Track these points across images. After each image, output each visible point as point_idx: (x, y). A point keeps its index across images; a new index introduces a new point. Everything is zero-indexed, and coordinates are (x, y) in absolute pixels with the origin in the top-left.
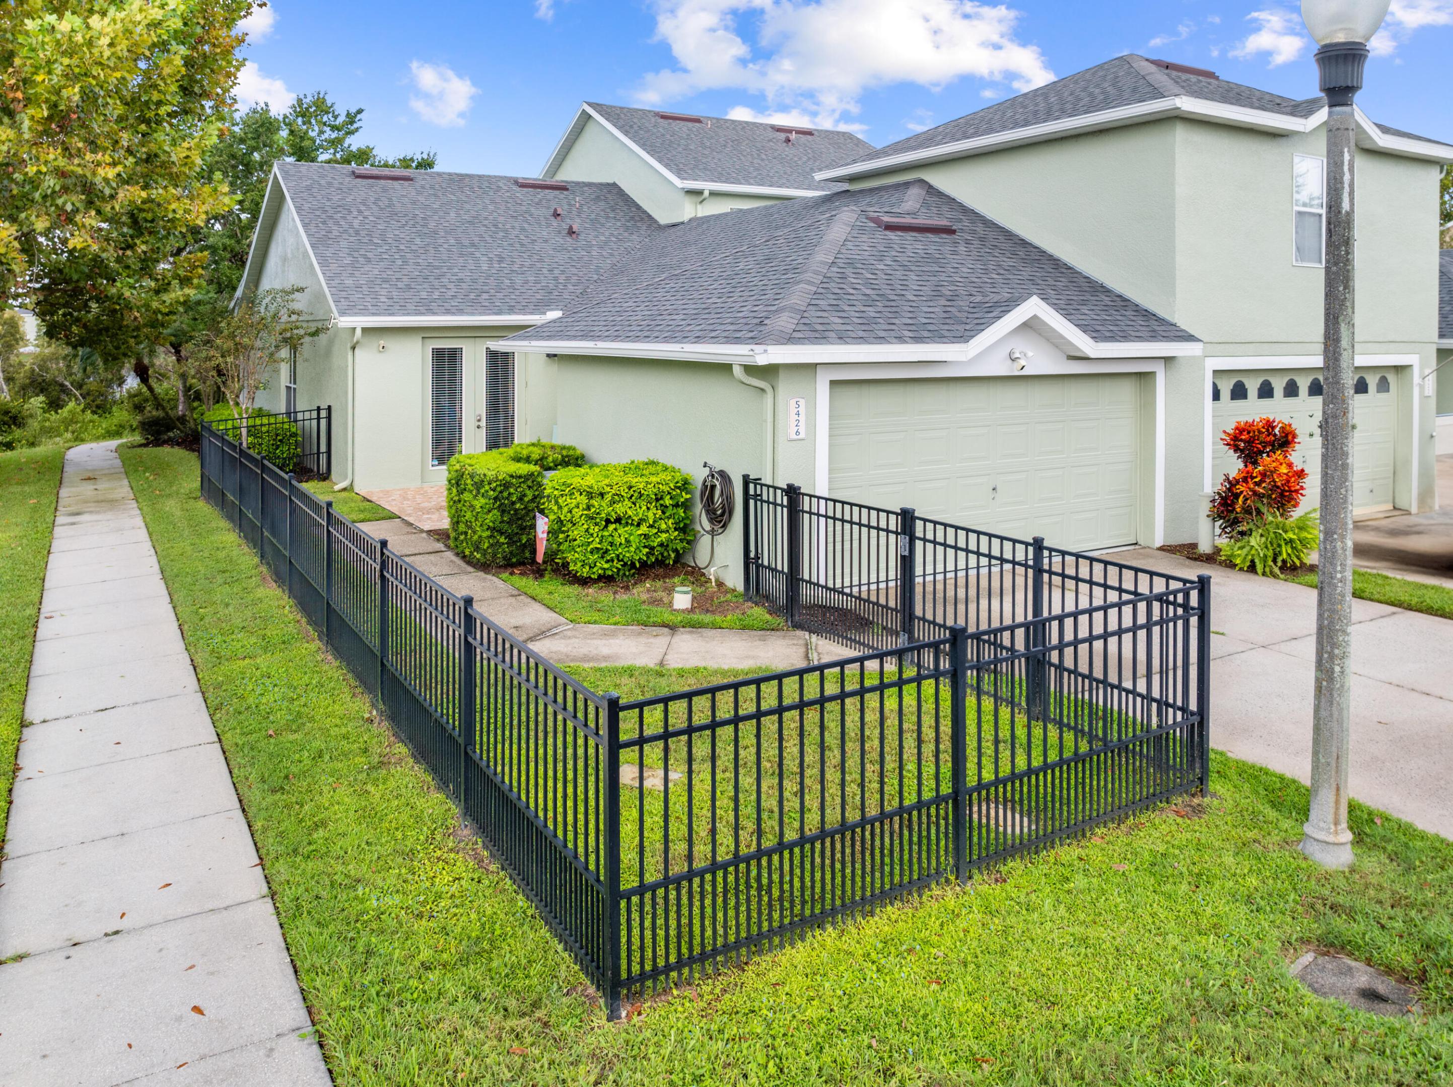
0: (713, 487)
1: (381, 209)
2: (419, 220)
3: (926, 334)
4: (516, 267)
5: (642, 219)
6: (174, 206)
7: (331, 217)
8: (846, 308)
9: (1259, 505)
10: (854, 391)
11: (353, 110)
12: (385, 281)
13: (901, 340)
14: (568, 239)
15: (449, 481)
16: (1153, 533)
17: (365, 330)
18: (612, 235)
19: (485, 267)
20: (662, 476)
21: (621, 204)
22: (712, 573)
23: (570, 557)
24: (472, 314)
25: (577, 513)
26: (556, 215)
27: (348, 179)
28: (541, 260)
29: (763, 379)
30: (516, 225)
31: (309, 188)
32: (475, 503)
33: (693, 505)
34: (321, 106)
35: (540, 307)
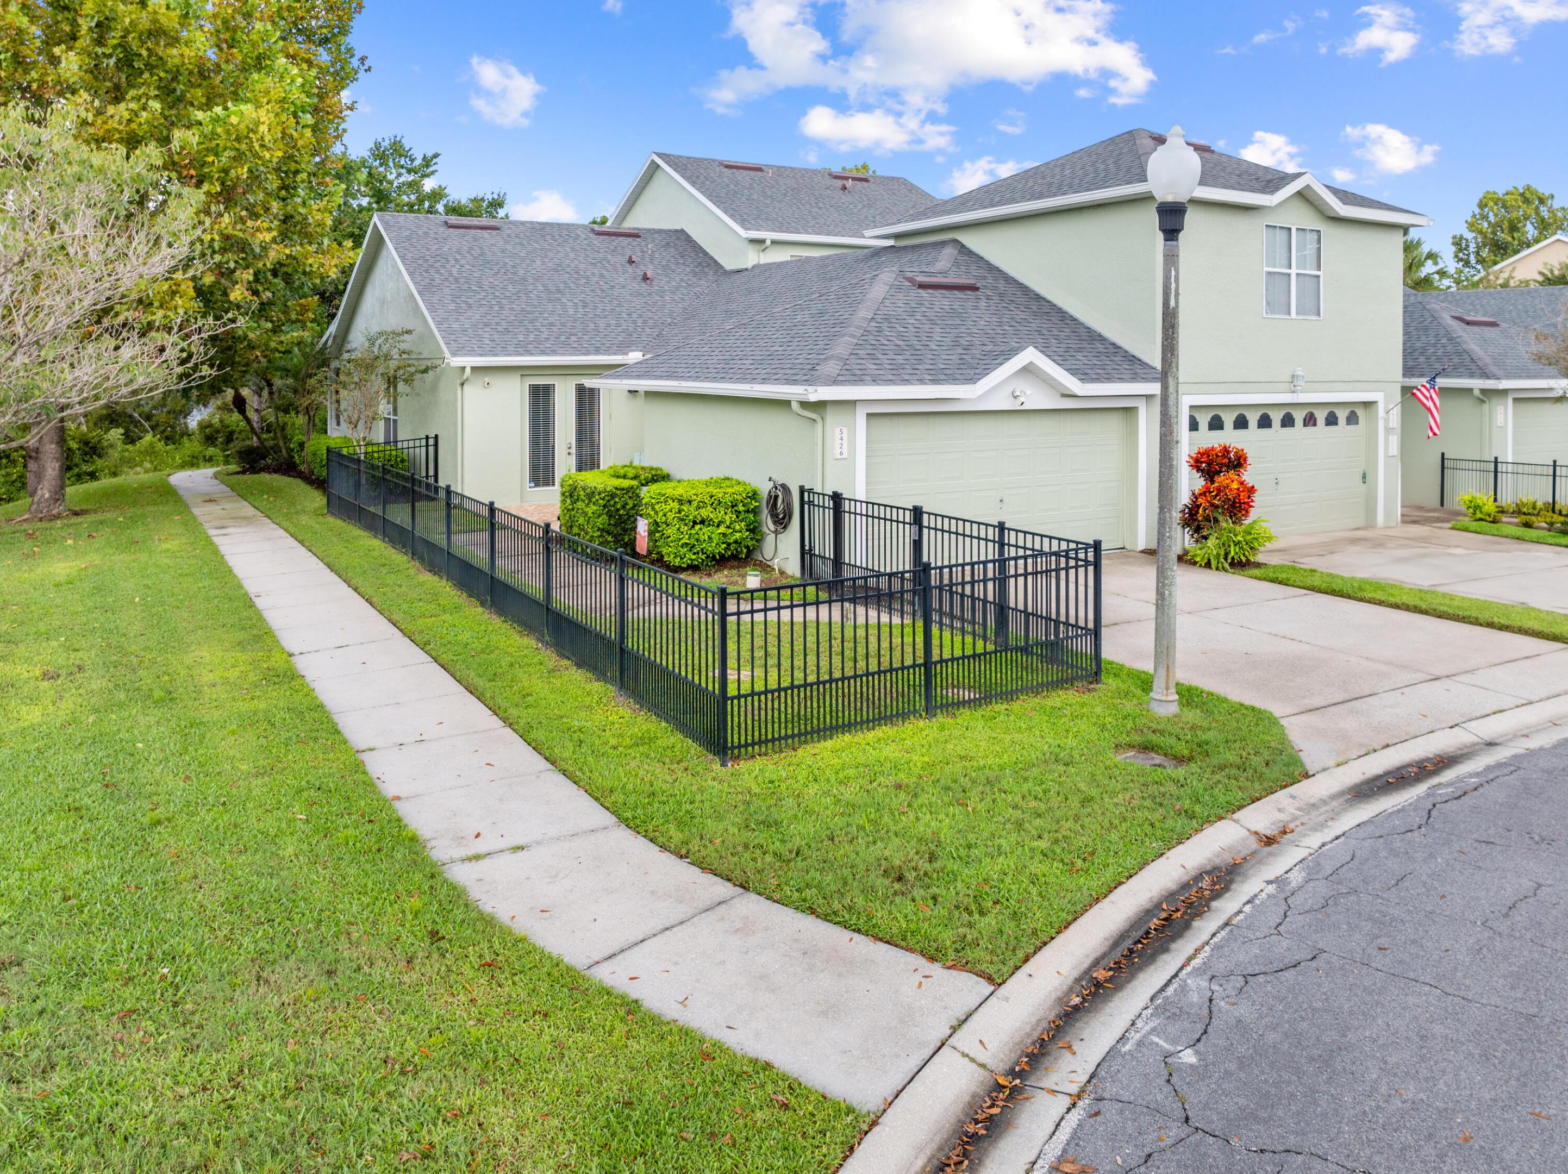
0: (776, 497)
1: (475, 258)
2: (509, 268)
3: (942, 377)
4: (598, 312)
5: (709, 265)
6: (310, 261)
7: (432, 266)
8: (880, 356)
9: (1216, 515)
10: (886, 422)
11: (430, 154)
12: (486, 325)
13: (921, 381)
14: (643, 285)
15: (563, 494)
16: (1136, 538)
17: (474, 369)
18: (682, 280)
19: (571, 312)
20: (737, 488)
21: (690, 250)
22: (776, 563)
23: (664, 551)
24: (564, 354)
25: (670, 516)
26: (631, 262)
27: (442, 229)
28: (619, 305)
29: (815, 412)
30: (596, 271)
31: (408, 238)
32: (587, 509)
33: (760, 512)
34: (398, 149)
35: (623, 348)
